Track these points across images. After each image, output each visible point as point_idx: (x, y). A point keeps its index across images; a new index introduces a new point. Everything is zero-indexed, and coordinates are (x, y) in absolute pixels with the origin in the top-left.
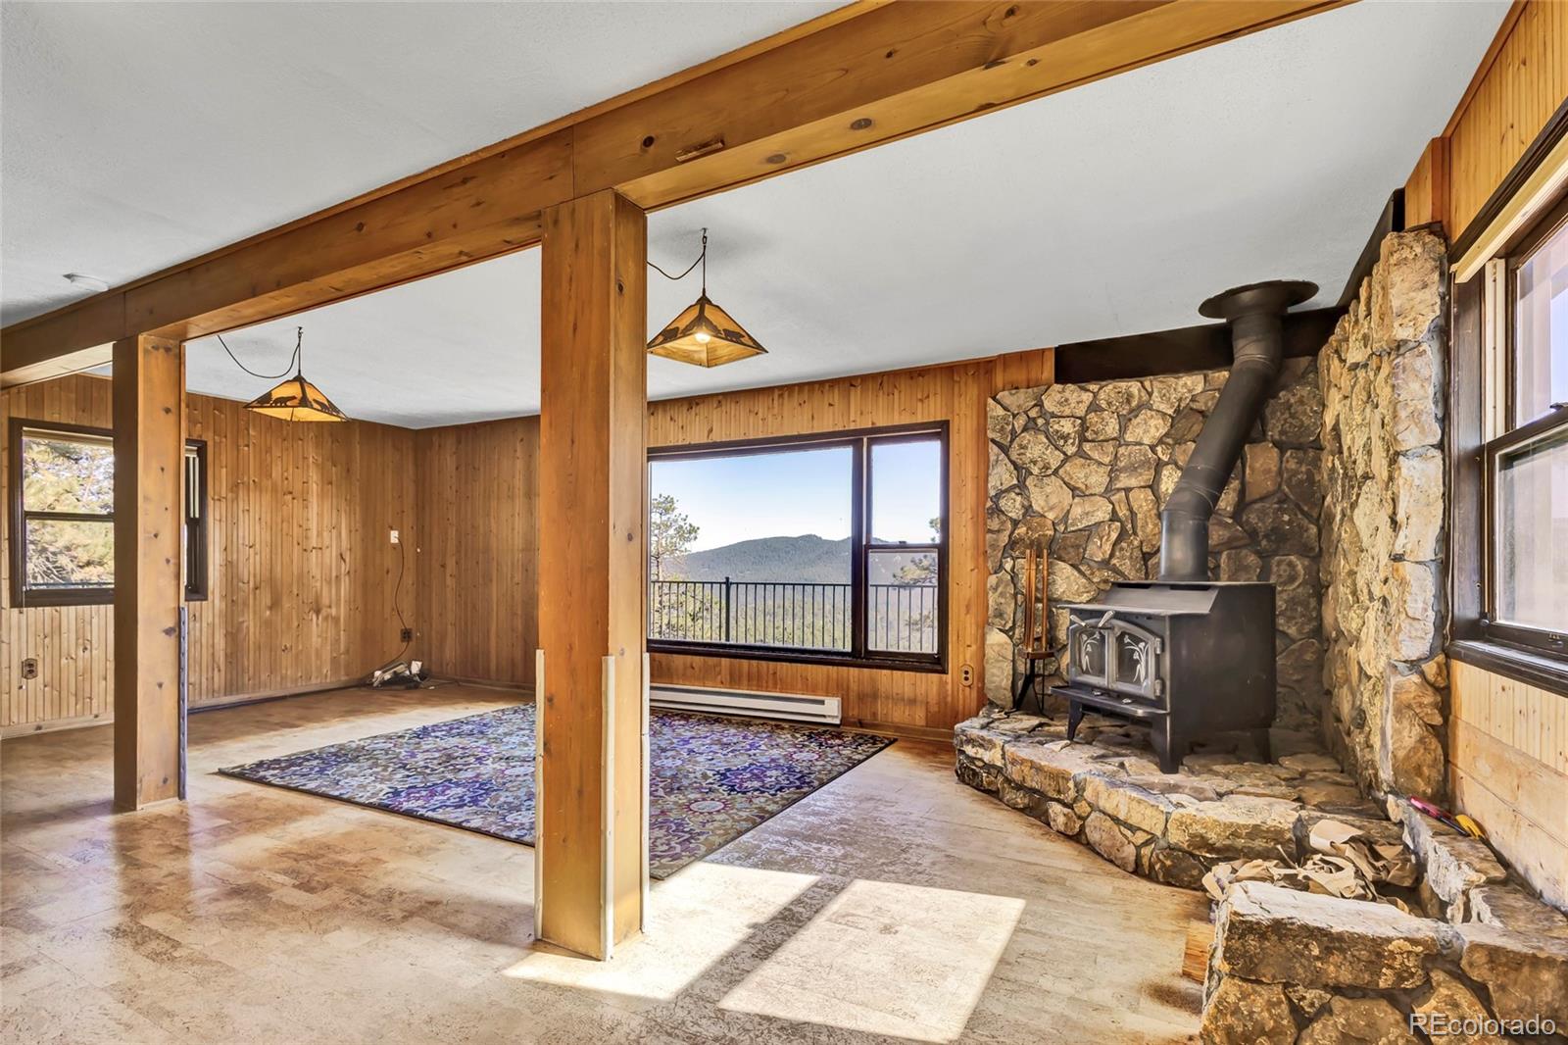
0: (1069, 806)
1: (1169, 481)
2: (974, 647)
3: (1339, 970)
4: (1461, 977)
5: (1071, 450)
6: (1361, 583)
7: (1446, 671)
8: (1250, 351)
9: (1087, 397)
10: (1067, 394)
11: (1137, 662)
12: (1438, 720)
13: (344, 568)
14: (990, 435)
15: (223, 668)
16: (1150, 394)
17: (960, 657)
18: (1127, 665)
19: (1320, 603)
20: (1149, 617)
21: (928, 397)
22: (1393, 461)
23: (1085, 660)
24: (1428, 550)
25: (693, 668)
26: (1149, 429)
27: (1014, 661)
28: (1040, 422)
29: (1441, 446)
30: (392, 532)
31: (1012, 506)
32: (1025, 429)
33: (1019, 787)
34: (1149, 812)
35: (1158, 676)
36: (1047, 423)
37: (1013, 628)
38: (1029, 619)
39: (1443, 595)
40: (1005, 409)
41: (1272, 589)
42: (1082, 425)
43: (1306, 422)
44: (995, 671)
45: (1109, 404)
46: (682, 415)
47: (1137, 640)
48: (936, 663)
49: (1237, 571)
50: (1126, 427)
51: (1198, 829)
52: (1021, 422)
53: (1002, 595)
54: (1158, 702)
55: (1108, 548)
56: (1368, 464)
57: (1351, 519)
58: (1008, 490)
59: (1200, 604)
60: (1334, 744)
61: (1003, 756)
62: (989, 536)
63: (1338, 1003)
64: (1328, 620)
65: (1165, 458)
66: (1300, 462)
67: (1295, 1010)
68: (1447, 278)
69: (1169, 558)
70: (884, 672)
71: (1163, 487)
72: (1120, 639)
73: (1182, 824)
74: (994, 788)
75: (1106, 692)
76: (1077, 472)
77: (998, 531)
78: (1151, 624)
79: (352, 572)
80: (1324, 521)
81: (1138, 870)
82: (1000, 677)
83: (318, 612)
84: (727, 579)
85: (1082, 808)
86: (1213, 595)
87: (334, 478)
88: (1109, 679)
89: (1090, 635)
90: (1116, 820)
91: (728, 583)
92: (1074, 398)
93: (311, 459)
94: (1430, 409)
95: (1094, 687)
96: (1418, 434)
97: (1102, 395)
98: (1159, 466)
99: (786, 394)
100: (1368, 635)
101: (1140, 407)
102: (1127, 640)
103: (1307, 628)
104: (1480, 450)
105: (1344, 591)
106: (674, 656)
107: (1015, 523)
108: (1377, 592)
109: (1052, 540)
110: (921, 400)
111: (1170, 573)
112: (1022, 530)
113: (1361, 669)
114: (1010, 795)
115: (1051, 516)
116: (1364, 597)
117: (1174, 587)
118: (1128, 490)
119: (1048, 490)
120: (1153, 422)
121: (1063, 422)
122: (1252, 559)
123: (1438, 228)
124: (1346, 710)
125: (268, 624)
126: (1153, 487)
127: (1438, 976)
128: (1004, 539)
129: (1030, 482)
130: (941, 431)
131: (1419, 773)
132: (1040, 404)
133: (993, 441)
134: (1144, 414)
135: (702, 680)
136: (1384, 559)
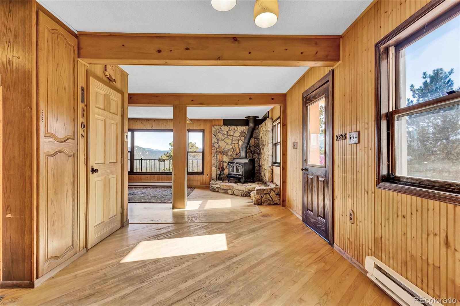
0: (232, 190)
1: (240, 143)
2: (209, 170)
3: (265, 192)
4: (273, 191)
5: (226, 137)
6: (265, 158)
7: (273, 167)
8: (251, 125)
9: (228, 128)
10: (225, 127)
11: (239, 170)
12: (272, 173)
14: (213, 133)
16: (238, 129)
17: (207, 172)
18: (237, 170)
19: (259, 161)
20: (241, 163)
21: (201, 125)
22: (268, 144)
23: (231, 170)
24: (271, 154)
25: (147, 178)
26: (237, 134)
27: (216, 172)
28: (221, 131)
29: (272, 143)
31: (216, 145)
32: (218, 133)
33: (223, 189)
34: (243, 188)
35: (242, 171)
36: (222, 132)
37: (216, 166)
38: (219, 165)
39: (272, 159)
40: (215, 129)
41: (254, 159)
42: (227, 132)
43: (258, 135)
44: (213, 174)
45: (232, 130)
46: (145, 123)
47: (239, 167)
48: (202, 173)
49: (249, 156)
50: (234, 134)
51: (249, 189)
52: (218, 131)
53: (214, 161)
54: (242, 175)
55: (231, 153)
56: (265, 143)
57: (264, 150)
58: (216, 143)
59: (247, 161)
60: (261, 180)
61: (220, 185)
62: (212, 150)
63: (265, 195)
64: (261, 163)
65: (240, 139)
66: (257, 141)
67: (261, 197)
68: (273, 124)
69: (242, 155)
70: (192, 176)
71: (239, 143)
72: (236, 166)
73: (247, 188)
74: (218, 191)
75: (234, 174)
76: (227, 140)
77: (214, 150)
78: (241, 164)
80: (260, 150)
81: (242, 196)
82: (214, 175)
84: (141, 159)
85: (233, 190)
86: (248, 160)
88: (235, 173)
89: (232, 166)
90: (239, 190)
91: (141, 160)
92: (226, 128)
94: (271, 138)
95: (232, 174)
96: (270, 141)
97: (231, 128)
98: (239, 140)
99: (171, 121)
100: (265, 164)
101: (236, 130)
102: (237, 167)
103: (258, 165)
104: (275, 143)
105: (263, 159)
106: (143, 175)
107: (217, 148)
108: (266, 159)
109: (223, 151)
110: (199, 125)
111: (242, 157)
112: (218, 150)
113: (265, 169)
114: (221, 191)
115: (223, 147)
116: (265, 160)
117: (243, 159)
118: (234, 144)
119: (222, 143)
120: (238, 133)
121: (224, 132)
122: (251, 155)
123: (272, 119)
124: (263, 174)
126: (238, 143)
127: (272, 191)
128: (215, 151)
129: (219, 141)
130: (203, 131)
131: (270, 179)
132: (221, 129)
133: (213, 134)
134: (237, 132)
135: (150, 180)
136: (267, 155)
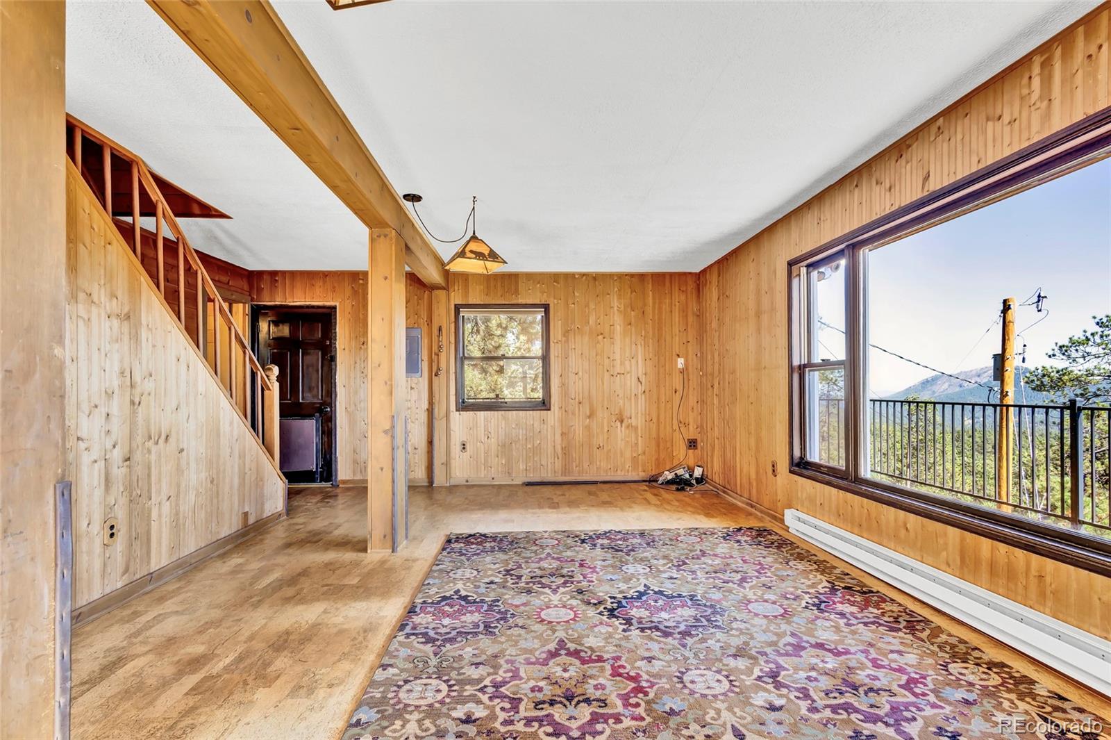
13: (640, 389)
15: (560, 457)
30: (679, 359)
79: (647, 391)
83: (622, 422)
87: (633, 321)
93: (616, 308)
125: (588, 428)
